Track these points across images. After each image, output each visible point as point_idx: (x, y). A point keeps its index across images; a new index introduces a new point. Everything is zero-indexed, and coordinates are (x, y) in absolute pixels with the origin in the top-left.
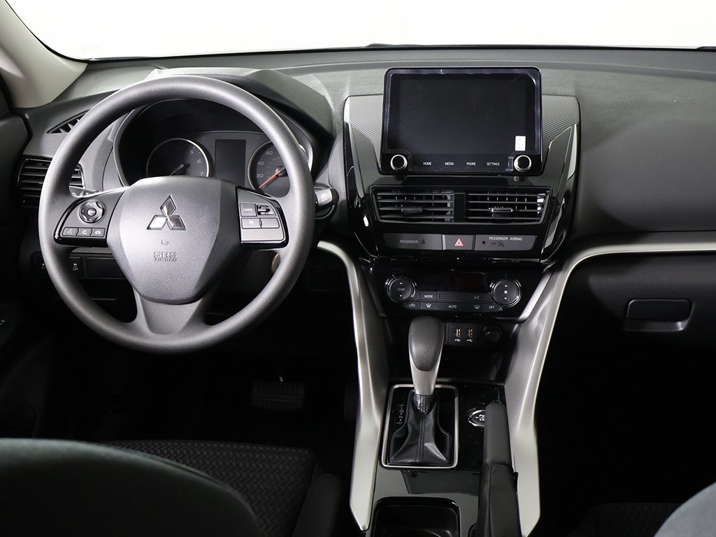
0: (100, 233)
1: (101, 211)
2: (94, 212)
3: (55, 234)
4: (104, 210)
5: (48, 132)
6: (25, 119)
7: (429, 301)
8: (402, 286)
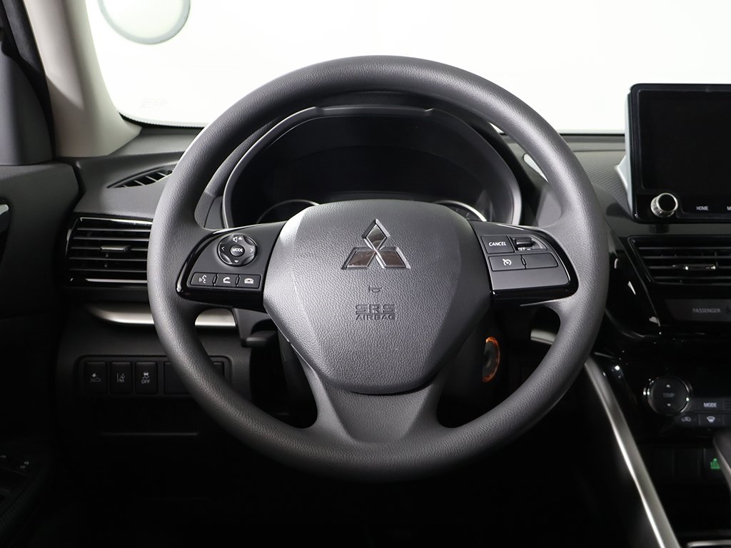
0: (252, 282)
1: (252, 249)
2: (241, 250)
3: (176, 287)
4: (256, 248)
5: (109, 187)
6: (76, 169)
7: (711, 412)
8: (669, 391)
